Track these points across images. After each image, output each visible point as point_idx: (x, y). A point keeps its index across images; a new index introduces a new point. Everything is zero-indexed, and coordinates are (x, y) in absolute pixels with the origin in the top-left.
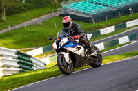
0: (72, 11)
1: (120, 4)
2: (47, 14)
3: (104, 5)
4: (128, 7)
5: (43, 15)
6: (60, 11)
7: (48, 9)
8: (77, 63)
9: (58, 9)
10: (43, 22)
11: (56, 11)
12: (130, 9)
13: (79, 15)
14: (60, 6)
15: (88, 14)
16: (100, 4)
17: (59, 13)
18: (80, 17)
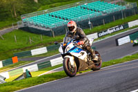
0: (32, 24)
1: (79, 18)
2: (6, 27)
3: (63, 18)
4: (88, 20)
5: (3, 28)
6: (20, 24)
7: (8, 22)
8: (80, 67)
9: (18, 22)
10: (3, 35)
11: (16, 24)
12: (90, 23)
13: (39, 28)
14: (19, 19)
15: (48, 28)
16: (60, 18)
17: (19, 26)
18: (40, 30)
